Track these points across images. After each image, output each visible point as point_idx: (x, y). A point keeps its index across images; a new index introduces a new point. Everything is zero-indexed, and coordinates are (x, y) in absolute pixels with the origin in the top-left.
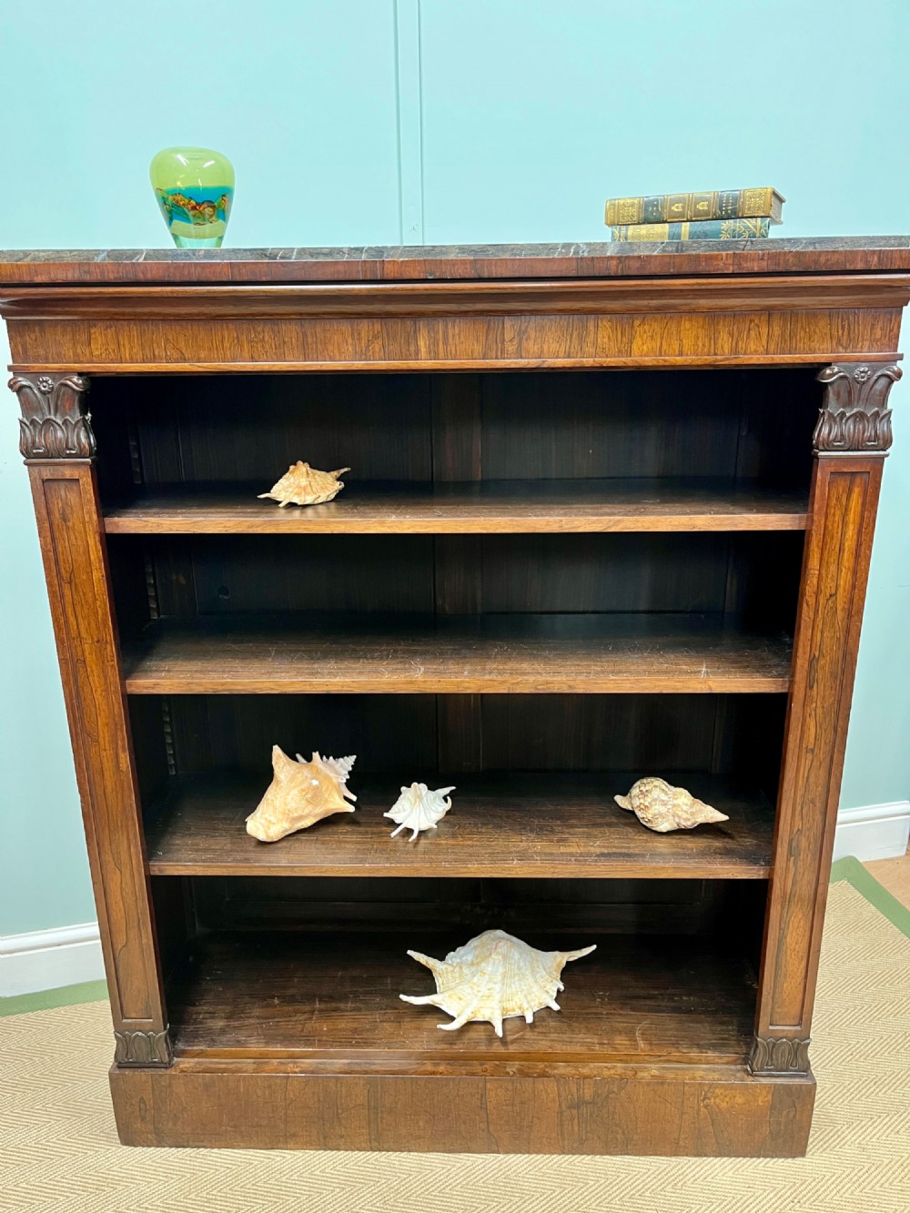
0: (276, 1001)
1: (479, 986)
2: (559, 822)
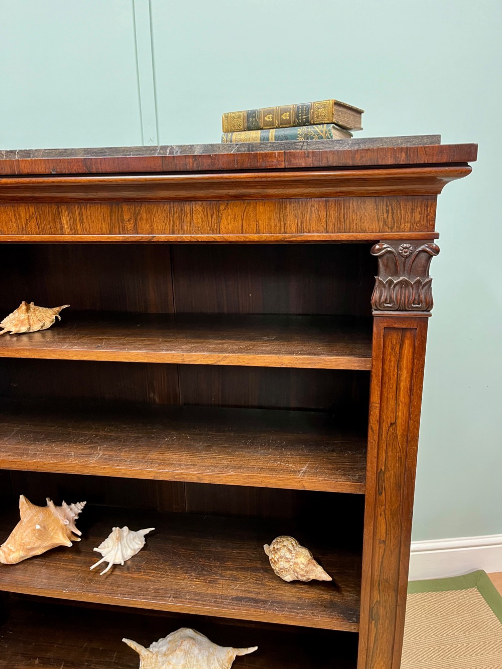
2: (218, 564)
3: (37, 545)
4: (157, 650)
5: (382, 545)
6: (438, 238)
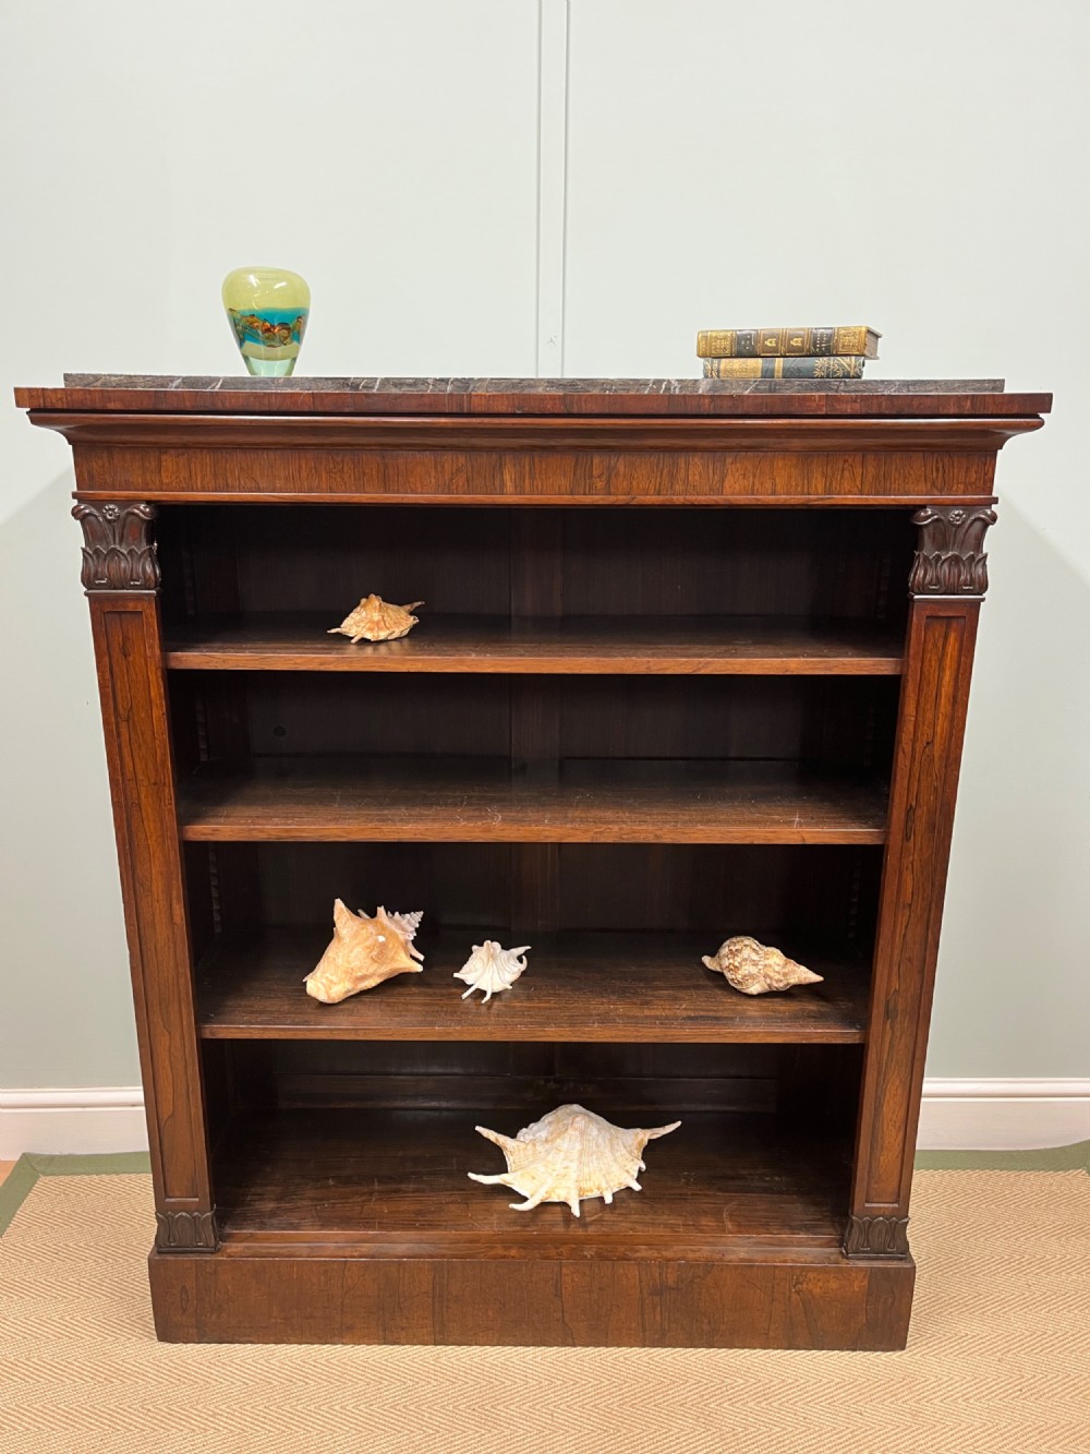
0: (331, 1182)
1: (554, 1164)
2: (642, 985)
3: (371, 970)
4: (531, 1137)
5: (907, 912)
6: (997, 503)
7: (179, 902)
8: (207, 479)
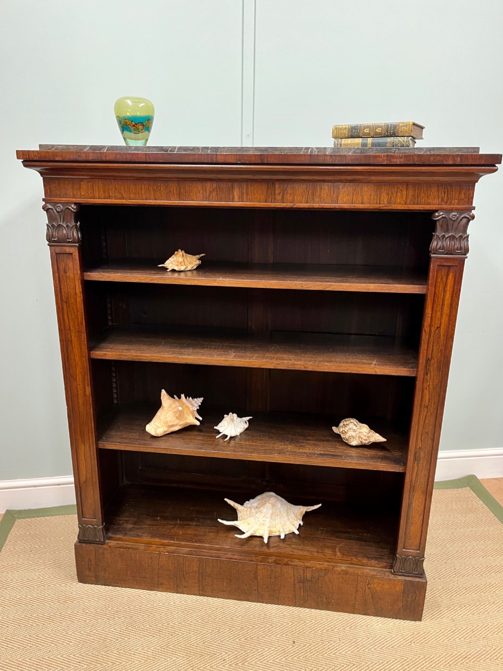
0: (159, 518)
1: (258, 518)
2: (302, 437)
3: (176, 423)
4: (250, 505)
5: (426, 410)
6: (474, 209)
7: (88, 386)
8: (101, 193)
